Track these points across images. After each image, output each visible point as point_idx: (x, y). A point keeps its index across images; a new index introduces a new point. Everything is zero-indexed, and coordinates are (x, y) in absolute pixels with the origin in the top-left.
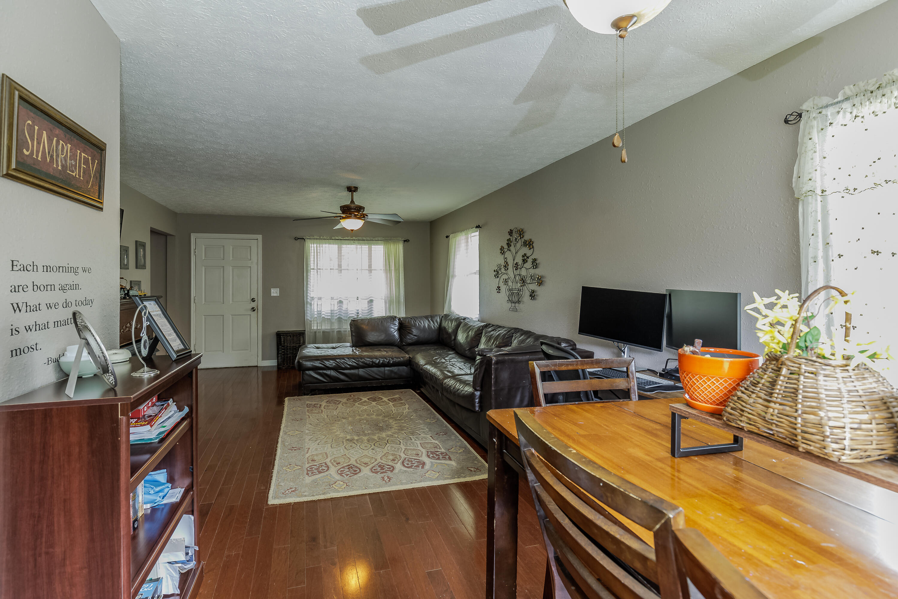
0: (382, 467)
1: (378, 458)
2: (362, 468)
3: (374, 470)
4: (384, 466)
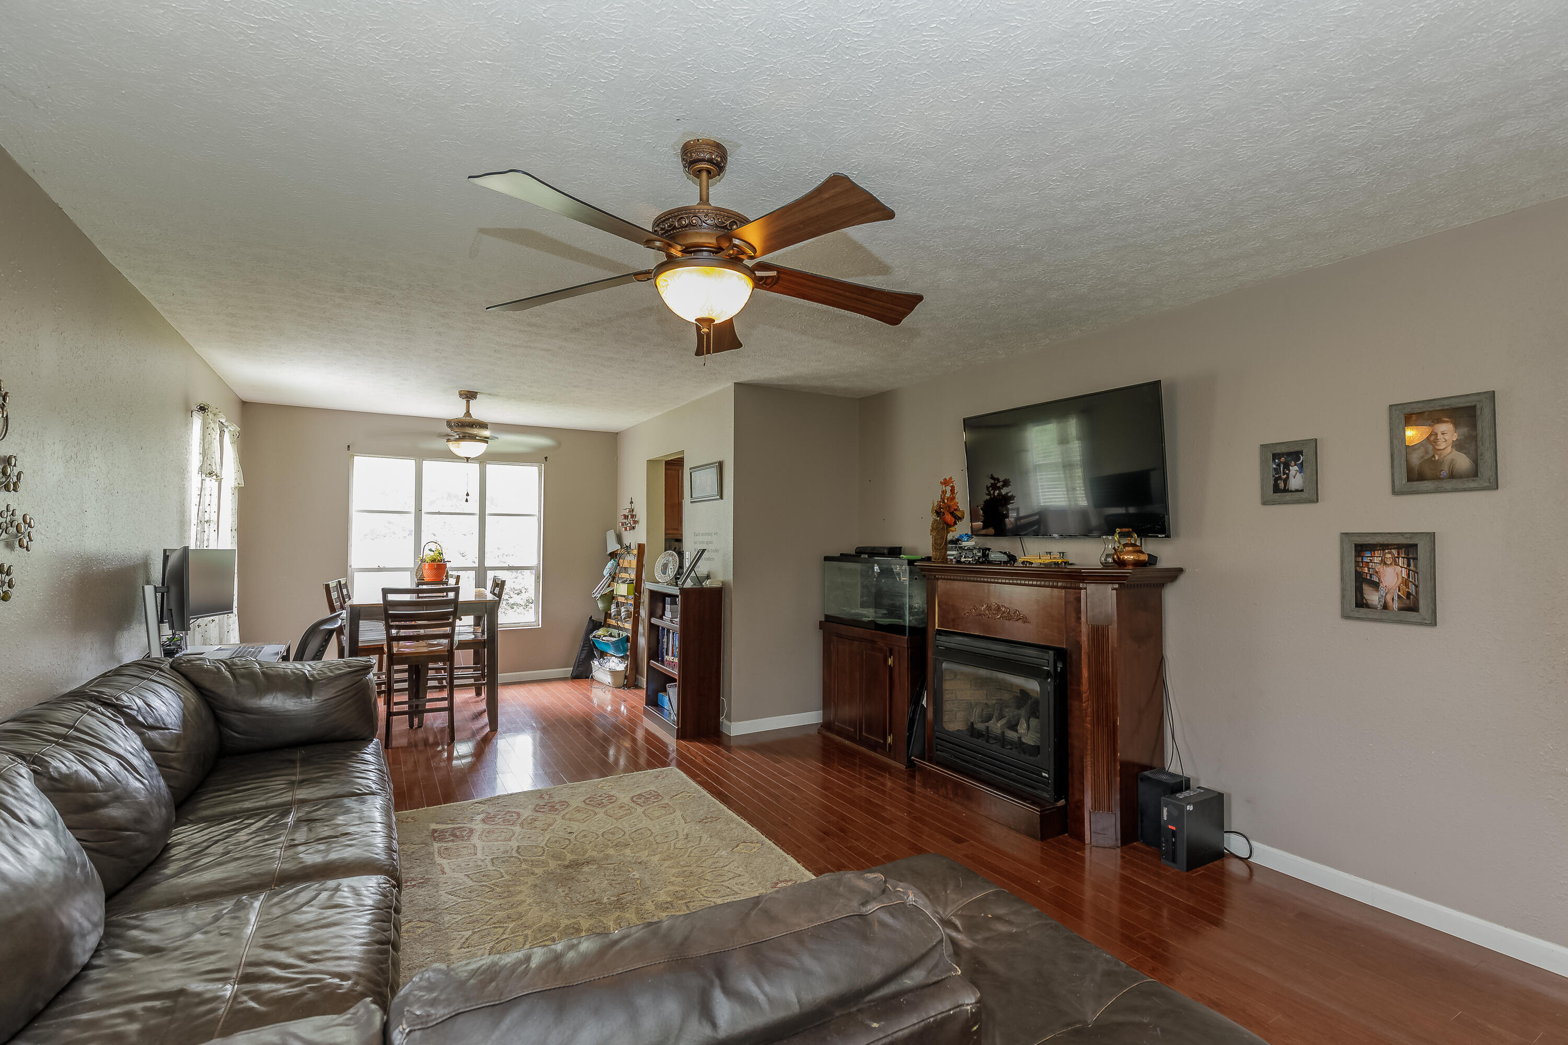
0: (553, 809)
1: (559, 821)
2: (583, 805)
3: (564, 805)
4: (550, 810)
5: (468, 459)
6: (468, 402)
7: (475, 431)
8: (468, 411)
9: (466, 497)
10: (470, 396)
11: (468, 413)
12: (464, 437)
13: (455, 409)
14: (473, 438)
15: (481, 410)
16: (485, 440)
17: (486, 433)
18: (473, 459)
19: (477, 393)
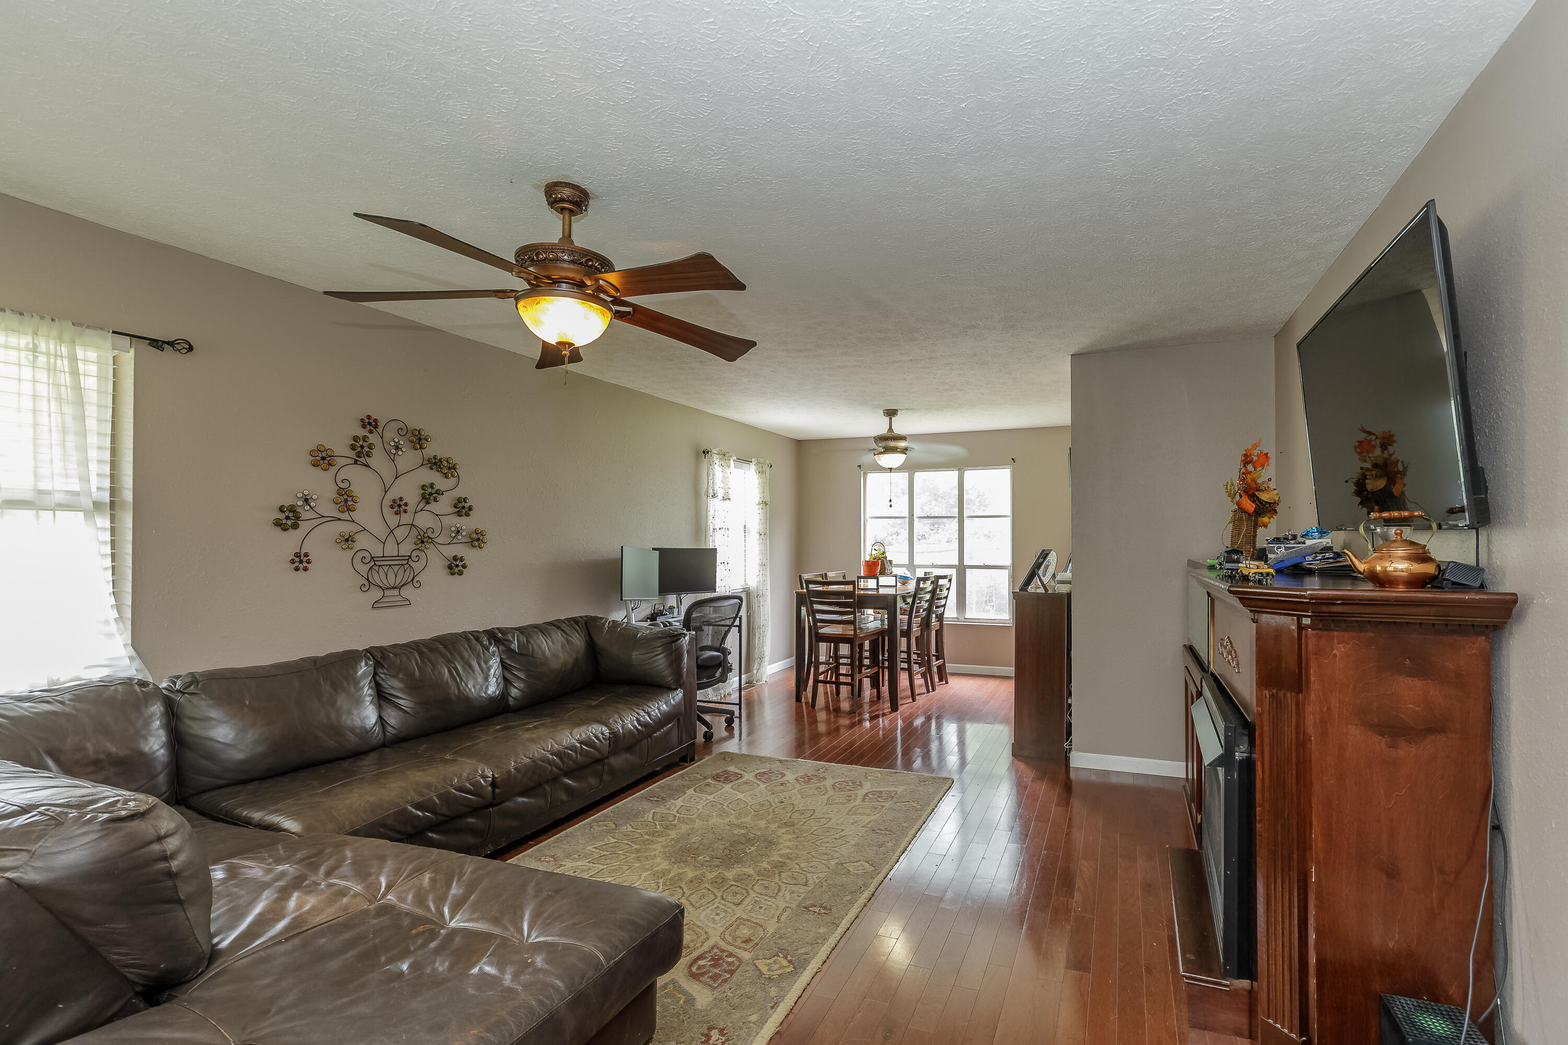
5: (891, 469)
6: (891, 419)
7: (892, 444)
8: (890, 427)
9: (892, 503)
10: (891, 413)
11: (890, 429)
12: (888, 450)
13: (879, 426)
14: (894, 450)
15: (902, 426)
16: (904, 451)
17: (902, 444)
18: (896, 469)
19: (897, 410)
